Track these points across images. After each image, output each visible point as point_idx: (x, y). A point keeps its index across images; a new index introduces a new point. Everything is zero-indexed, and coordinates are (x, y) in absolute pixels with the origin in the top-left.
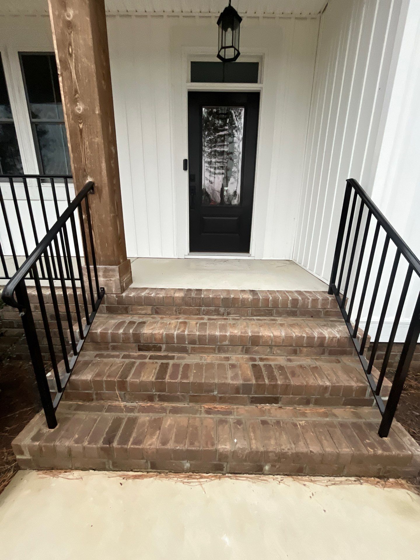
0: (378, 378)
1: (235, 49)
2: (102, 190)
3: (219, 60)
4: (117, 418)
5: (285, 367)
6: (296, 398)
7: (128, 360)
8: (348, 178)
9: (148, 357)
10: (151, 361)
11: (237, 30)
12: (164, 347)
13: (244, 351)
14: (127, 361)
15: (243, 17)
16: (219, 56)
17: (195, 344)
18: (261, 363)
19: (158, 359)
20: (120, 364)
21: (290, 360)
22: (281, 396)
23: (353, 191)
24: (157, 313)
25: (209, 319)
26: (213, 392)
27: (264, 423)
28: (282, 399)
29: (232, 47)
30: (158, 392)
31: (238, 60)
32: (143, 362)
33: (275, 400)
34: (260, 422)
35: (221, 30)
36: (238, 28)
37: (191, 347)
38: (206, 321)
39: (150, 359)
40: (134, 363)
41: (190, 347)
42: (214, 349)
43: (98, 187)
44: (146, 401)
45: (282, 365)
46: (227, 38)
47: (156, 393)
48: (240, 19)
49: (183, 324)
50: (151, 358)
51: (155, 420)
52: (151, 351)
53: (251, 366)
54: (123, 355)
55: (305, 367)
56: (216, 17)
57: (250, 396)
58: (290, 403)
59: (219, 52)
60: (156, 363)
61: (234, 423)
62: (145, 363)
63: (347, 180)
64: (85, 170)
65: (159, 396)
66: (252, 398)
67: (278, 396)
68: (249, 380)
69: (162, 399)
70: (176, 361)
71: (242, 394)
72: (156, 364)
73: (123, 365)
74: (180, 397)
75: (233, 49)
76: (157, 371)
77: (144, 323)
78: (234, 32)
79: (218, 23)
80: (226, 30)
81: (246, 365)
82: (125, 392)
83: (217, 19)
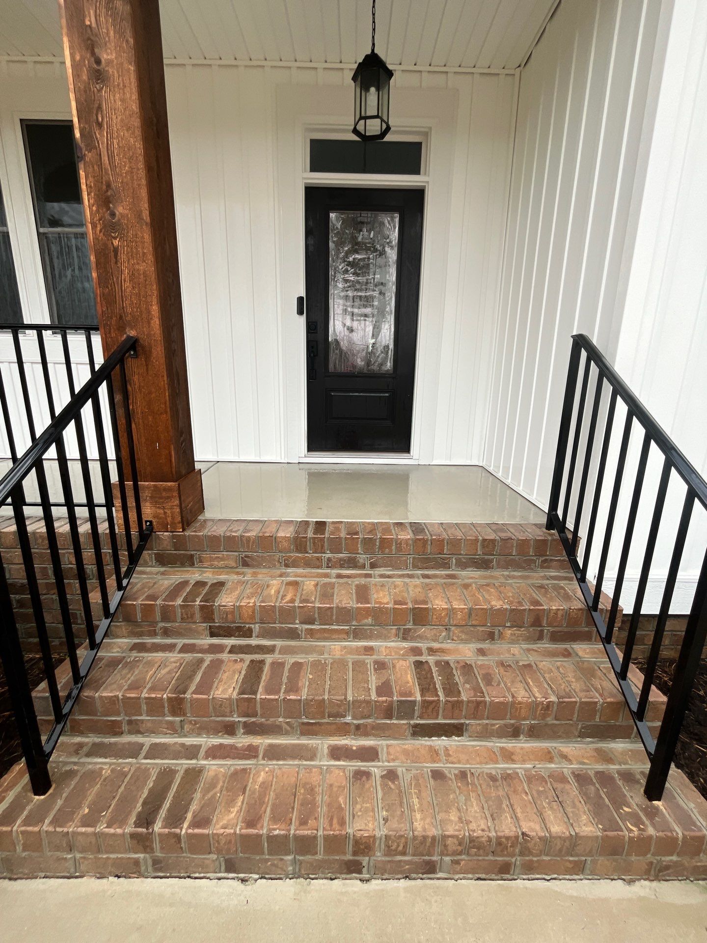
0: (640, 686)
1: (382, 120)
2: (150, 352)
3: (355, 138)
4: (165, 769)
5: (474, 665)
6: (494, 725)
7: (190, 655)
8: (575, 333)
9: (228, 649)
10: (234, 657)
11: (386, 90)
12: (256, 628)
13: (401, 635)
14: (188, 656)
15: (395, 70)
16: (355, 131)
17: (313, 624)
18: (431, 660)
19: (246, 653)
20: (174, 665)
21: (481, 652)
22: (467, 722)
23: (584, 354)
24: (245, 564)
25: (339, 576)
26: (344, 716)
27: (437, 775)
28: (469, 727)
29: (377, 117)
30: (244, 716)
31: (388, 138)
32: (218, 660)
33: (457, 730)
34: (430, 773)
35: (358, 90)
36: (387, 87)
37: (306, 630)
38: (334, 580)
39: (230, 652)
40: (201, 661)
41: (304, 630)
42: (347, 633)
43: (143, 347)
44: (220, 734)
45: (468, 662)
46: (368, 102)
47: (240, 719)
48: (390, 74)
49: (291, 587)
50: (233, 650)
51: (236, 773)
52: (233, 638)
53: (413, 666)
54: (182, 644)
55: (510, 666)
56: (351, 69)
57: (412, 722)
58: (485, 734)
59: (356, 125)
60: (242, 660)
61: (382, 777)
62: (221, 662)
63: (572, 336)
64: (121, 317)
65: (246, 725)
66: (416, 726)
67: (462, 721)
68: (410, 694)
69: (251, 729)
70: (277, 656)
71: (397, 719)
72: (241, 664)
73: (181, 664)
74: (285, 726)
75: (379, 121)
76: (242, 677)
77: (222, 584)
78: (380, 93)
79: (354, 78)
80: (367, 90)
81: (404, 663)
82: (182, 719)
83: (352, 74)
